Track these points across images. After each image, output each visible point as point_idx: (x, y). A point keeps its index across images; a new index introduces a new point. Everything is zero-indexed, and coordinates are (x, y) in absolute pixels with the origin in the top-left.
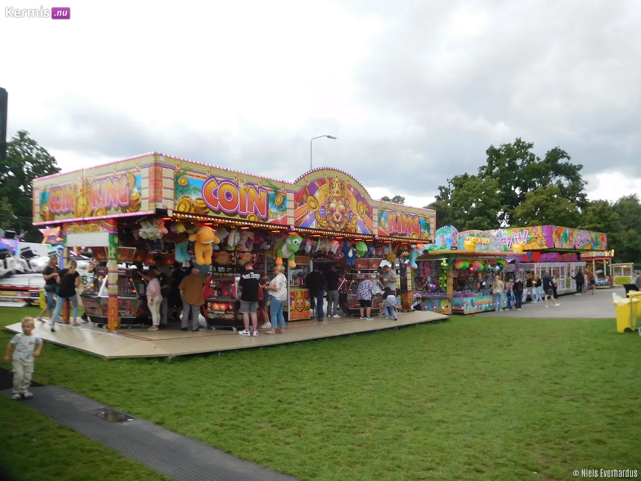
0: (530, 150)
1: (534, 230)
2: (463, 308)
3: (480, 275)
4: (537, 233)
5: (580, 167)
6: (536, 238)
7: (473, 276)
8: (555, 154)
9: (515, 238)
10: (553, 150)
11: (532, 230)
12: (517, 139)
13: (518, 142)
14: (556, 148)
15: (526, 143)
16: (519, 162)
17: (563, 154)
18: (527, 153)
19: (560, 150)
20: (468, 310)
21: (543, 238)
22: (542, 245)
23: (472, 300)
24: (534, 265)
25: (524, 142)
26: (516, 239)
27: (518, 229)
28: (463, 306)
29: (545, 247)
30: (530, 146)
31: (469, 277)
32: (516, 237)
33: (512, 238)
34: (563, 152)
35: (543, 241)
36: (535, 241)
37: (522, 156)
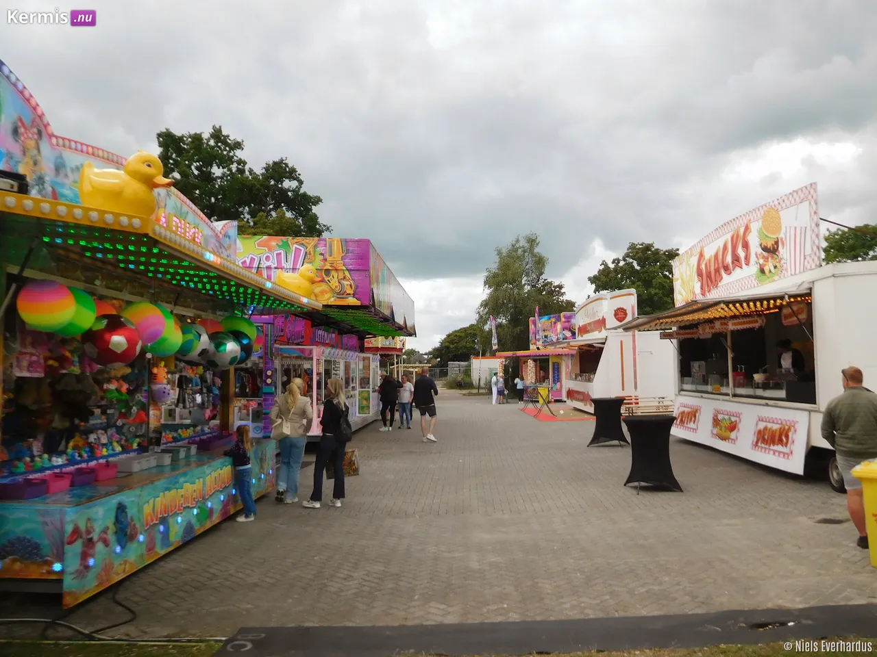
0: (239, 154)
1: (320, 249)
2: (57, 567)
3: (161, 372)
4: (329, 258)
5: (317, 201)
6: (327, 272)
7: (125, 378)
8: (279, 170)
9: (264, 264)
10: (275, 163)
11: (315, 246)
12: (214, 127)
13: (217, 135)
14: (282, 160)
15: (232, 138)
16: (217, 171)
17: (292, 174)
18: (233, 157)
19: (287, 165)
20: (91, 575)
21: (347, 273)
22: (341, 294)
23: (121, 508)
24: (311, 351)
25: (228, 136)
26: (269, 268)
27: (275, 241)
28: (60, 558)
29: (352, 301)
30: (238, 145)
31: (109, 381)
32: (268, 264)
33: (255, 265)
34: (293, 170)
35: (345, 283)
36: (323, 281)
37: (225, 161)
